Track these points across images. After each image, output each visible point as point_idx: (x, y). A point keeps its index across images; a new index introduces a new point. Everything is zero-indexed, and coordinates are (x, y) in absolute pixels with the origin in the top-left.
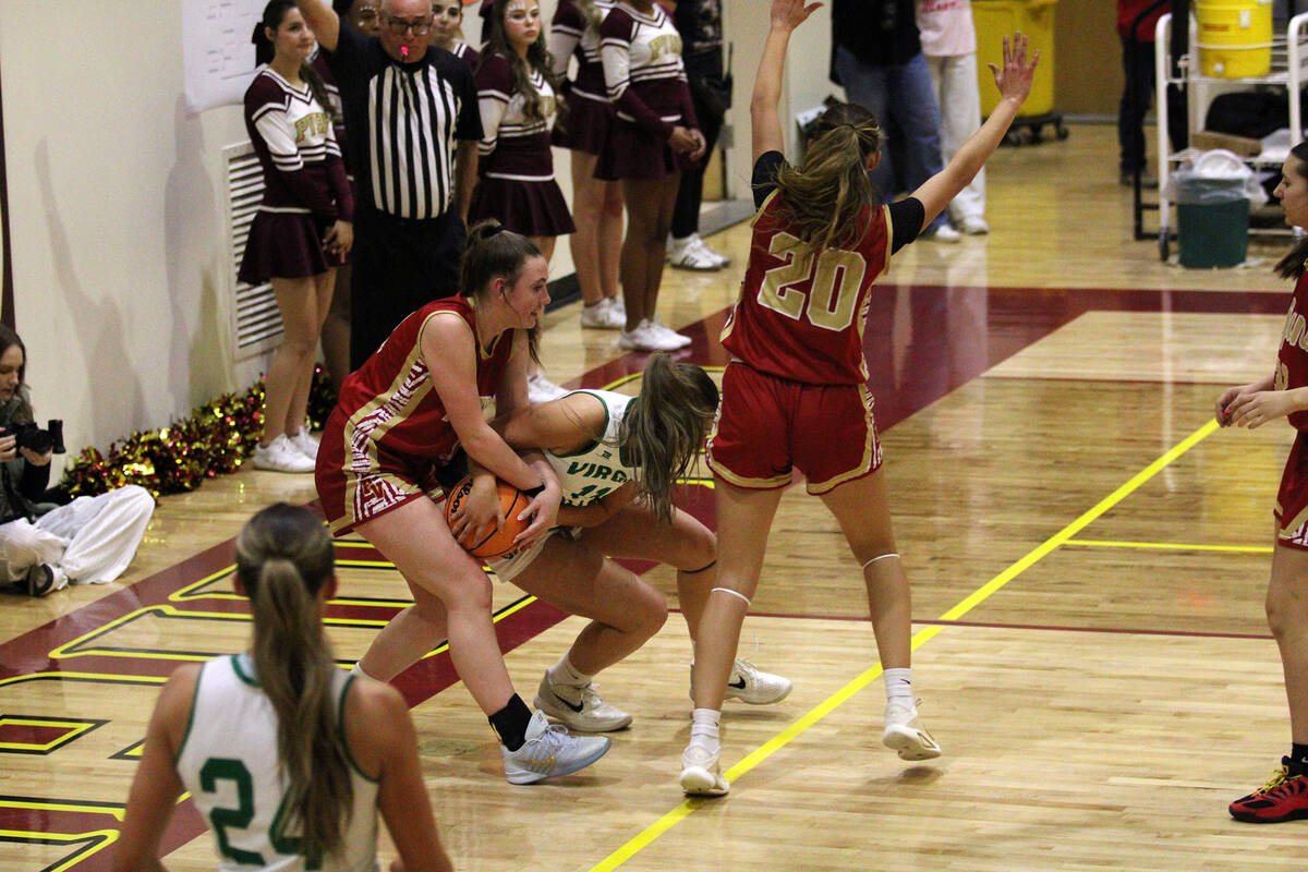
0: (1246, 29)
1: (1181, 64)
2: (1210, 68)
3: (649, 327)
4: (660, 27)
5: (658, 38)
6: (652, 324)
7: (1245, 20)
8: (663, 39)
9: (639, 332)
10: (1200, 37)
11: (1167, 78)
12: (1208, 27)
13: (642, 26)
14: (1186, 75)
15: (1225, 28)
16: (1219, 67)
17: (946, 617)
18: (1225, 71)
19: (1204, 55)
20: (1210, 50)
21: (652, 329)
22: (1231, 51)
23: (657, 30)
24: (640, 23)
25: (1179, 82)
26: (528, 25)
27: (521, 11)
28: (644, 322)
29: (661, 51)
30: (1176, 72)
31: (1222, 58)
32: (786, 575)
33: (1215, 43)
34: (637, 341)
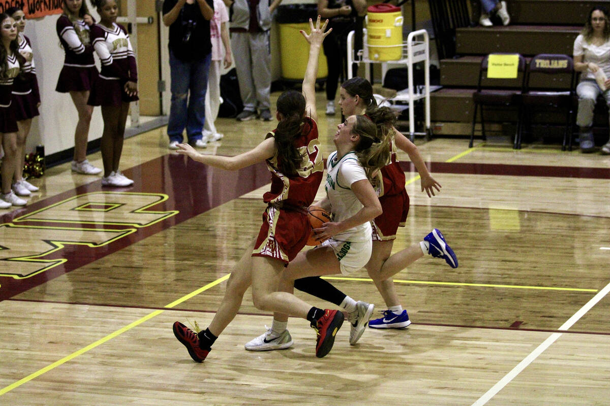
0: (389, 38)
1: (359, 54)
2: (372, 56)
3: (115, 175)
4: (118, 35)
5: (117, 40)
6: (117, 174)
7: (388, 34)
8: (119, 40)
9: (111, 178)
10: (368, 42)
11: (352, 61)
12: (371, 37)
13: (109, 34)
14: (361, 60)
15: (379, 37)
16: (376, 56)
17: (167, 307)
18: (380, 57)
19: (370, 50)
20: (372, 47)
21: (116, 176)
22: (381, 48)
23: (117, 36)
24: (108, 33)
25: (357, 62)
26: (12, 31)
27: (8, 25)
28: (113, 173)
29: (118, 46)
30: (356, 58)
31: (377, 51)
32: (103, 286)
33: (376, 44)
34: (110, 182)
